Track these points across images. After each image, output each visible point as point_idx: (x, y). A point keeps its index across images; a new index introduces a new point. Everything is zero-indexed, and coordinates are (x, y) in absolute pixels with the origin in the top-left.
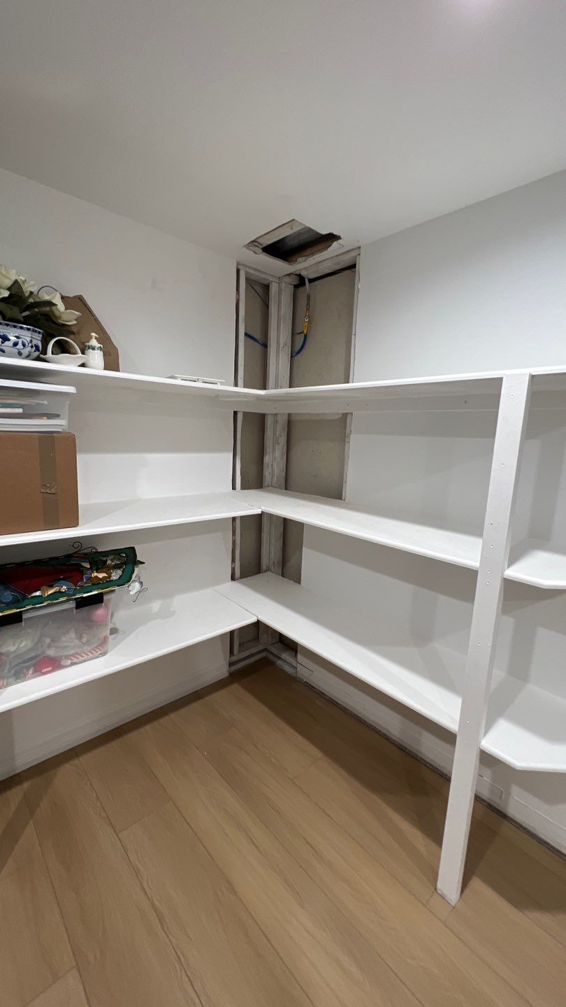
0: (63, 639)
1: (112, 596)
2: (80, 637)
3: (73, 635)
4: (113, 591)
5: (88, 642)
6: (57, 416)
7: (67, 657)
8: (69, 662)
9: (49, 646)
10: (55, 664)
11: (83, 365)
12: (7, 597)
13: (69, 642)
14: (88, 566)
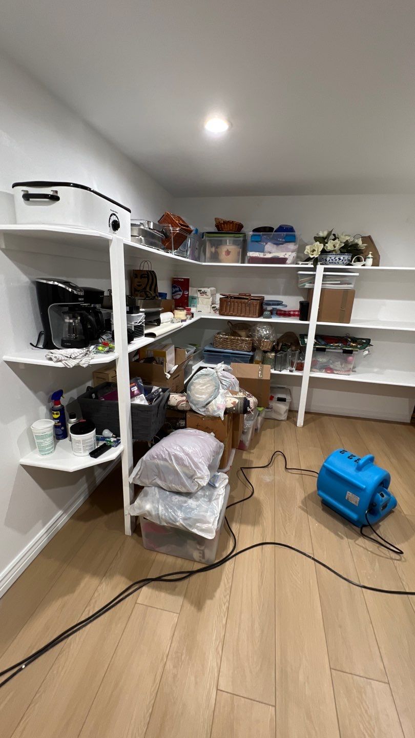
0: (337, 363)
1: (356, 352)
2: (342, 364)
3: (339, 363)
4: (357, 351)
5: (343, 368)
6: (350, 284)
7: (336, 370)
8: (336, 372)
9: (331, 364)
10: (332, 371)
11: (364, 265)
12: (323, 343)
13: (337, 365)
14: (350, 340)
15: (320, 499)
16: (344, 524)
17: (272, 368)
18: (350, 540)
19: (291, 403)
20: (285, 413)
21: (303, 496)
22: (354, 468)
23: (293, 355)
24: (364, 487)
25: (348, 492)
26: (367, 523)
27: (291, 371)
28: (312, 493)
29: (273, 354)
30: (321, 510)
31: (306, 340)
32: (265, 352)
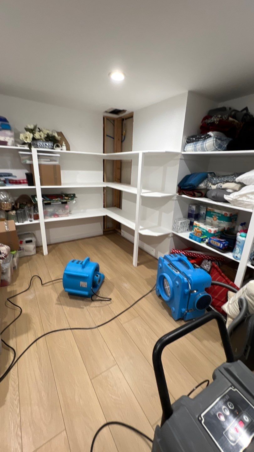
2: (63, 211)
4: (69, 201)
5: (64, 213)
6: (55, 161)
7: (60, 215)
9: (57, 212)
10: (58, 216)
11: (62, 150)
12: (48, 199)
13: (60, 211)
14: (64, 195)
15: (67, 293)
16: (83, 300)
17: (15, 222)
18: (87, 307)
19: (36, 242)
20: (33, 249)
21: (57, 296)
22: (81, 268)
23: (30, 210)
24: (88, 275)
25: (81, 282)
26: (93, 294)
27: (31, 221)
28: (62, 292)
29: (14, 212)
30: (69, 299)
31: (36, 199)
32: (7, 211)
